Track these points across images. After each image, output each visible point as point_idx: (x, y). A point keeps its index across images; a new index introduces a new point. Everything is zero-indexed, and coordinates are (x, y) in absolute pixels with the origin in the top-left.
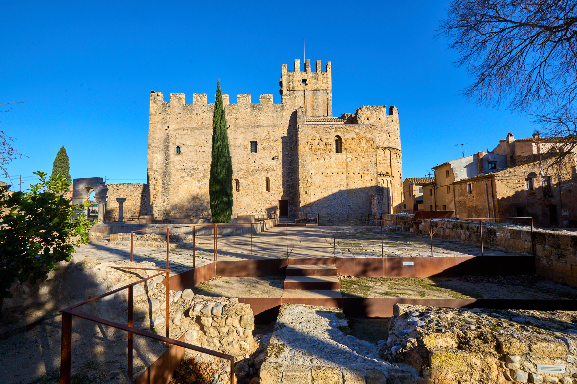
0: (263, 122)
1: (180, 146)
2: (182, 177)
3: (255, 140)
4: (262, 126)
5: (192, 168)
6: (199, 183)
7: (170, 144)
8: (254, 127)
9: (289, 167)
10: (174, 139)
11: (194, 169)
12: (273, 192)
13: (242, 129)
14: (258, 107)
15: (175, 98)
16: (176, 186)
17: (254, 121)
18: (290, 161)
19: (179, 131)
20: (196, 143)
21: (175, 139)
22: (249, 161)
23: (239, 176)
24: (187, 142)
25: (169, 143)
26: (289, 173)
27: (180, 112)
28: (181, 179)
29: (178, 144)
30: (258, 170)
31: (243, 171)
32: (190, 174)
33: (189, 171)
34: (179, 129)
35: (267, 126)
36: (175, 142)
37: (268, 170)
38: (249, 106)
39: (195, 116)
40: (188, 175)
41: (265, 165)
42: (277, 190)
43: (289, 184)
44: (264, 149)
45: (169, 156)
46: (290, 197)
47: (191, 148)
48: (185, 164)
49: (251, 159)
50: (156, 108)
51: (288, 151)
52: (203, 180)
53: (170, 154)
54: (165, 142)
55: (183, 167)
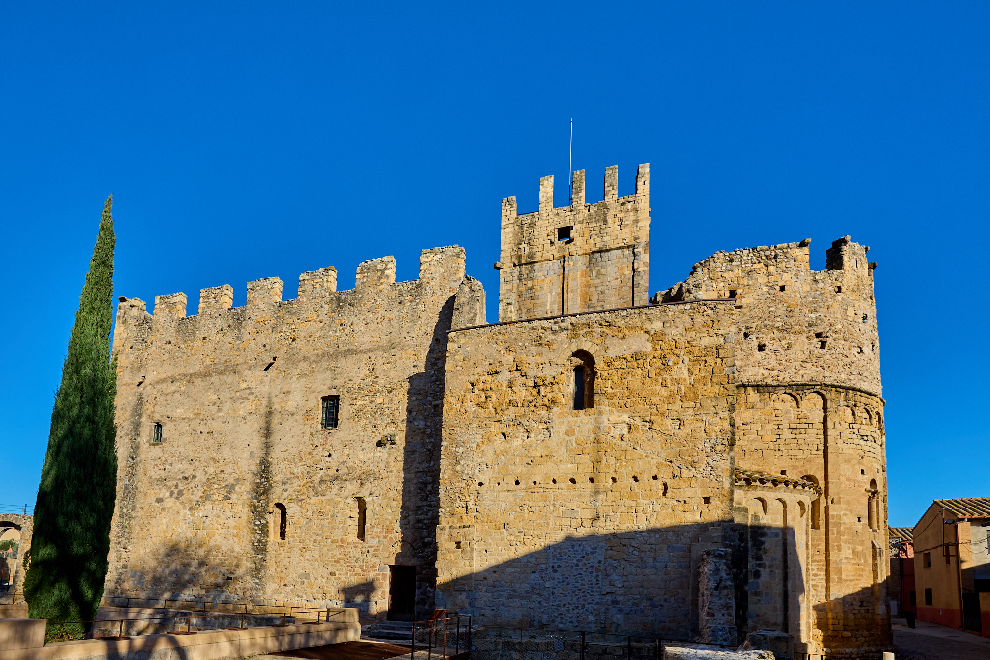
0: (362, 339)
1: (164, 420)
2: (159, 500)
3: (334, 392)
4: (355, 352)
5: (180, 476)
6: (192, 515)
7: (144, 419)
8: (333, 356)
9: (425, 465)
10: (151, 406)
11: (186, 478)
12: (374, 542)
13: (304, 366)
14: (350, 297)
15: (163, 306)
16: (146, 522)
17: (338, 338)
18: (430, 447)
19: (164, 386)
20: (195, 412)
21: (154, 407)
22: (315, 452)
23: (285, 494)
24: (178, 411)
25: (140, 416)
26: (425, 484)
27: (171, 339)
28: (157, 504)
29: (157, 417)
30: (336, 478)
31: (296, 482)
32: (176, 491)
33: (175, 483)
34: (163, 381)
35: (370, 350)
36: (153, 413)
37: (363, 476)
38: (328, 299)
39: (199, 343)
40: (172, 493)
41: (357, 462)
42: (385, 537)
43: (422, 517)
44: (356, 416)
45: (138, 447)
46: (422, 557)
47: (184, 426)
48: (168, 467)
49: (320, 448)
50: (125, 336)
51: (425, 419)
52: (202, 507)
53: (141, 442)
54: (133, 416)
55: (164, 474)
